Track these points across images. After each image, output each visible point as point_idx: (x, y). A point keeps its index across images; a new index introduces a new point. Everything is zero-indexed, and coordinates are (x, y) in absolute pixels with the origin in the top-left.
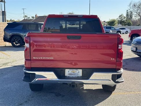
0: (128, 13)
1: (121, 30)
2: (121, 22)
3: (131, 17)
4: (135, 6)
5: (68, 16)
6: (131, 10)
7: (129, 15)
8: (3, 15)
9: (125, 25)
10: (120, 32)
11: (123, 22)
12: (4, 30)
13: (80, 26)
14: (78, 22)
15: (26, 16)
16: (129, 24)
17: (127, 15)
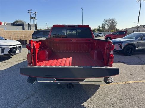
0: (102, 25)
1: (100, 35)
2: (99, 30)
3: (104, 27)
4: (107, 21)
5: (67, 26)
6: (105, 23)
7: (103, 26)
8: (35, 26)
9: (101, 32)
10: (99, 35)
11: (100, 30)
12: (32, 35)
13: (76, 33)
14: (75, 30)
15: (48, 27)
16: (103, 31)
17: (102, 26)
